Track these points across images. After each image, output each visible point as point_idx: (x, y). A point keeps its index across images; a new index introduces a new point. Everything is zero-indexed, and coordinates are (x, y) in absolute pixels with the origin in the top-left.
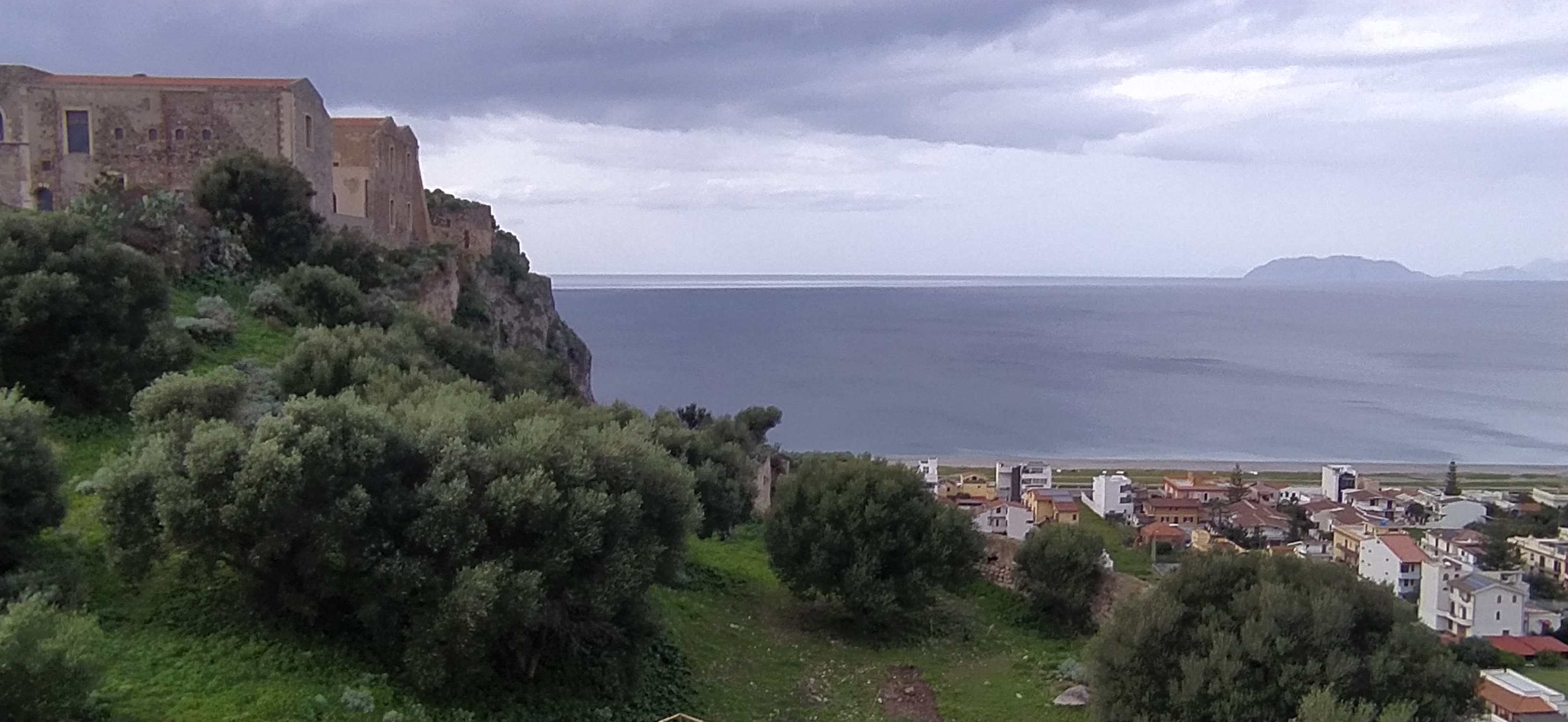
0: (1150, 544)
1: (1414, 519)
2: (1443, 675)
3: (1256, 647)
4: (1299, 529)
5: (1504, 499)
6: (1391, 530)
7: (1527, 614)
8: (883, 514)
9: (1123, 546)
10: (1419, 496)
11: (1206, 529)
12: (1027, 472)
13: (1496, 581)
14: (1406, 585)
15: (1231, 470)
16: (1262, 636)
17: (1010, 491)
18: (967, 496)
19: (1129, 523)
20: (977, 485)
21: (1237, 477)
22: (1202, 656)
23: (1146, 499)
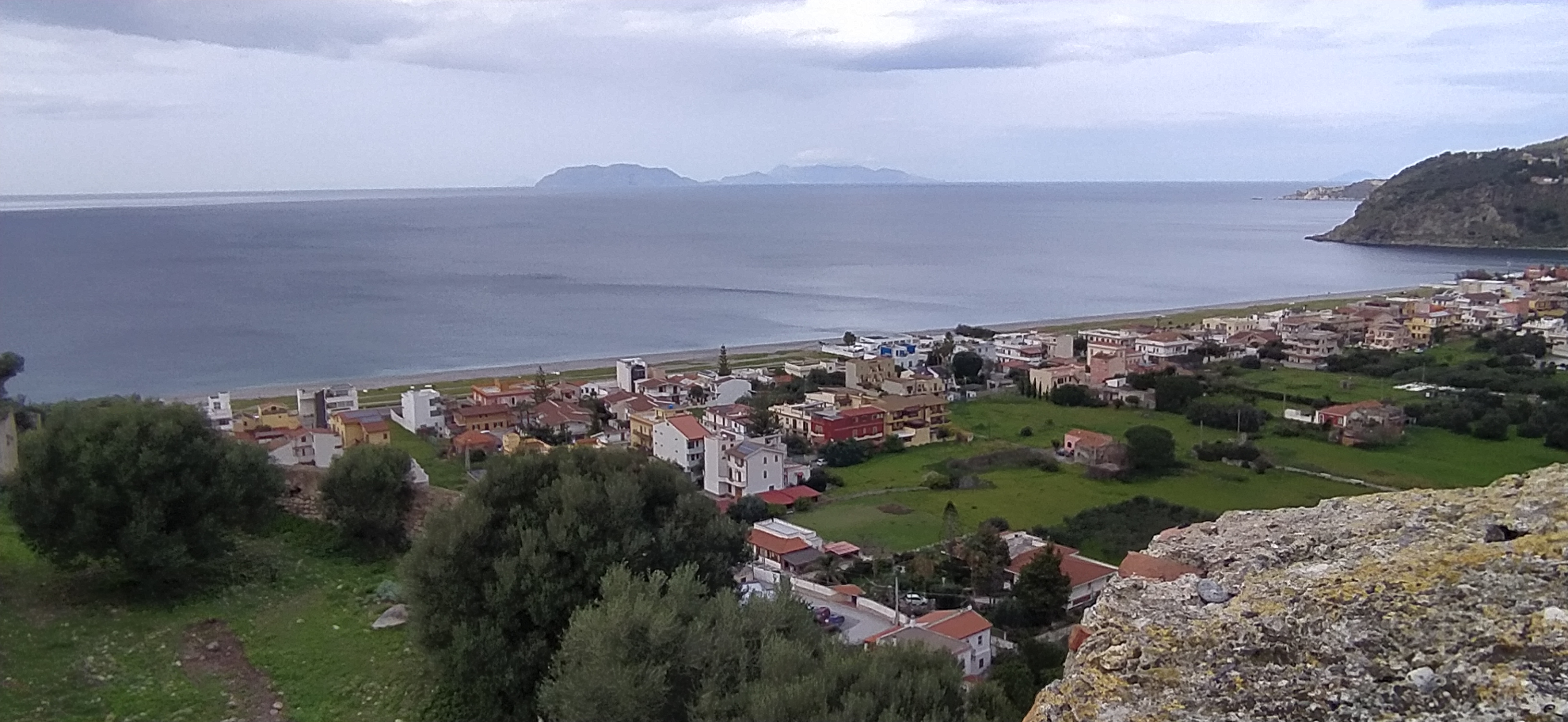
0: (463, 453)
1: (695, 400)
2: (720, 534)
3: (560, 537)
4: (600, 421)
5: (764, 374)
6: (677, 412)
7: (786, 470)
8: (161, 460)
9: (437, 459)
10: (699, 380)
11: (516, 432)
12: (332, 396)
13: (761, 445)
14: (693, 459)
15: (535, 373)
16: (566, 527)
17: (315, 419)
18: (268, 429)
19: (441, 436)
20: (277, 415)
21: (540, 379)
22: (514, 555)
23: (456, 410)
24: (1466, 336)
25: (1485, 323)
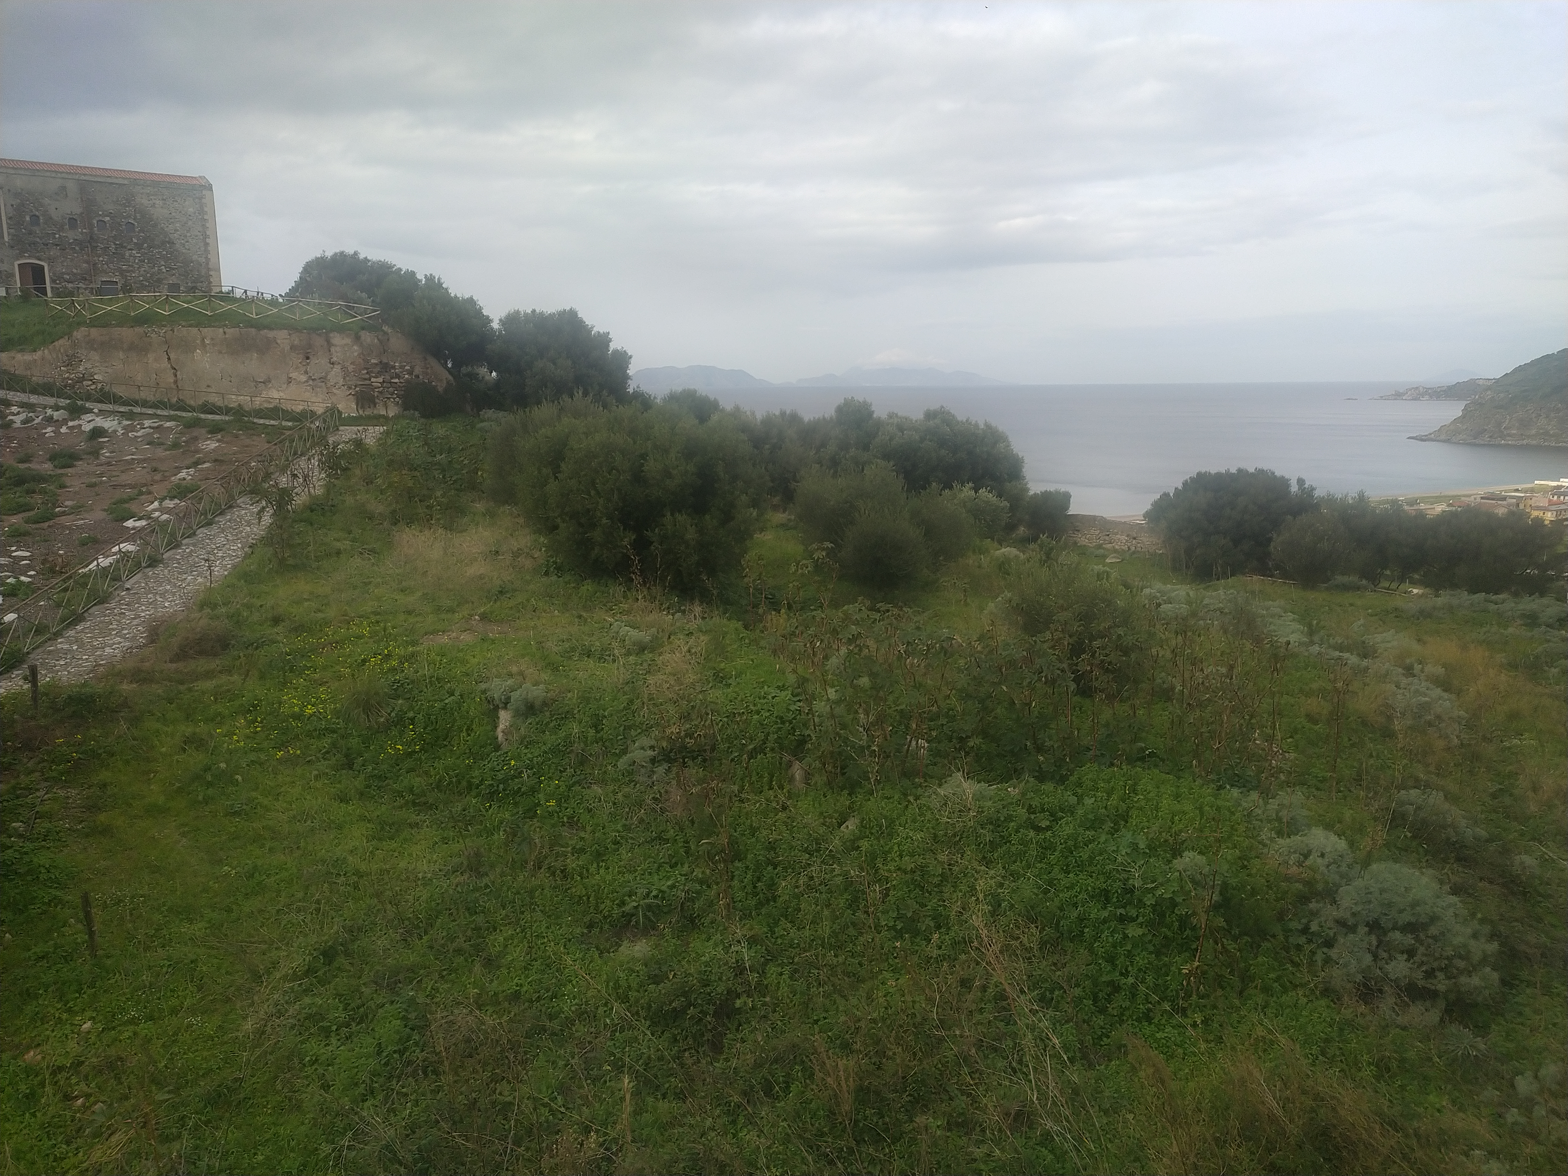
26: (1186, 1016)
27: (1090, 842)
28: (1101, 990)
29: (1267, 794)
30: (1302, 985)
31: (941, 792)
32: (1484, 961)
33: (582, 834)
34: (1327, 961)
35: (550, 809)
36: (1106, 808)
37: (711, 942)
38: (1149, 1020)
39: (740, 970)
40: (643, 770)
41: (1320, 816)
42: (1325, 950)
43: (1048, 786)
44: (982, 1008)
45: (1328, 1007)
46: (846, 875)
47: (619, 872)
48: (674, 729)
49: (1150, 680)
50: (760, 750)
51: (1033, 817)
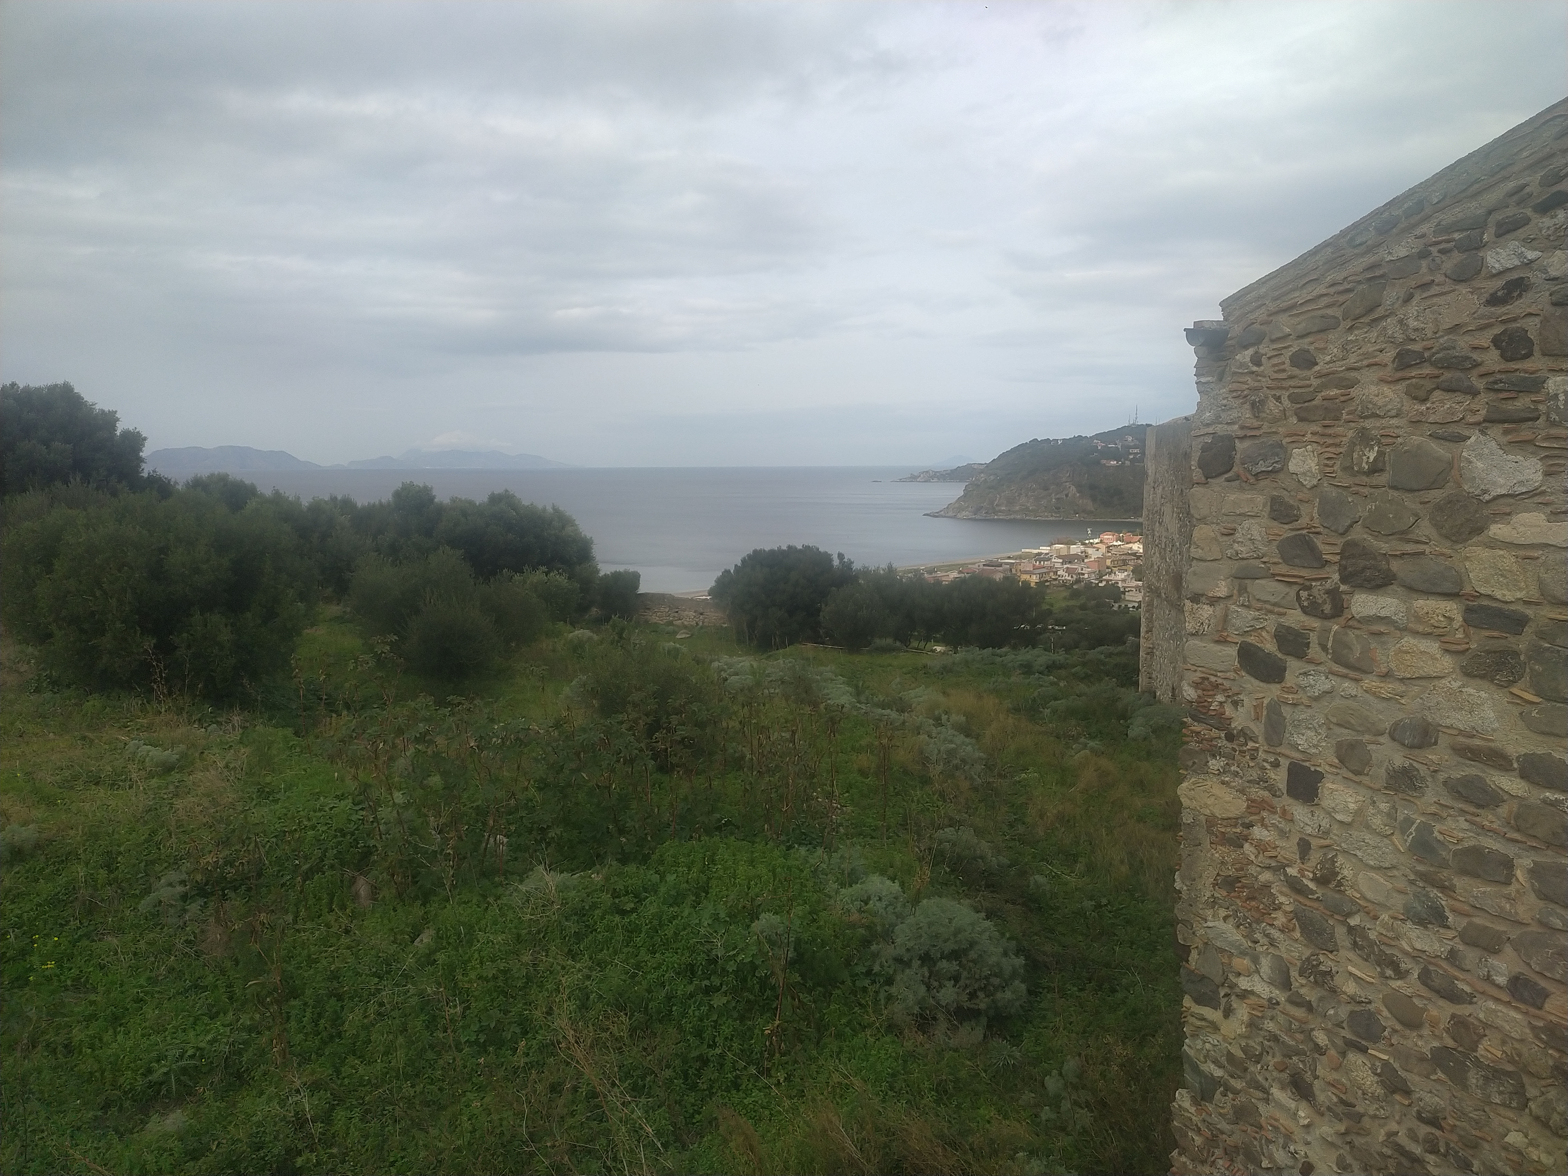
24: (1062, 589)
25: (1075, 577)
26: (771, 1077)
27: (674, 917)
28: (691, 1067)
29: (829, 849)
30: (870, 1026)
31: (523, 888)
32: (1014, 974)
33: (92, 997)
34: (889, 998)
35: (46, 973)
36: (687, 882)
37: (264, 1097)
38: (737, 1087)
39: (300, 1122)
40: (172, 911)
41: (875, 862)
42: (887, 988)
43: (631, 868)
44: (574, 1110)
45: (893, 1042)
46: (421, 994)
47: (143, 1036)
48: (210, 859)
49: (722, 751)
50: (317, 869)
51: (617, 901)
